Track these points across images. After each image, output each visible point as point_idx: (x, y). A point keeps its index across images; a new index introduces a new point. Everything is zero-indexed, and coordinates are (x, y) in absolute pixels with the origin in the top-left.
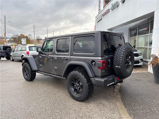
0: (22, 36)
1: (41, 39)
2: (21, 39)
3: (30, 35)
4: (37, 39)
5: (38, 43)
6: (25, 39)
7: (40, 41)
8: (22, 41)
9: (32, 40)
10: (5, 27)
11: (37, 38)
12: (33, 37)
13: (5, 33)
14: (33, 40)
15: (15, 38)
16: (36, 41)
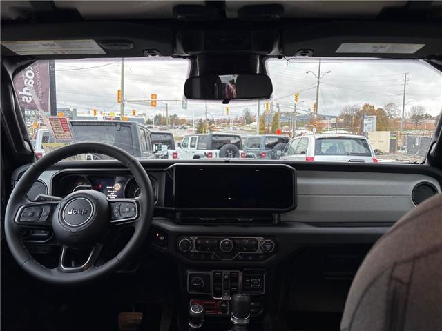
0: (368, 110)
1: (427, 116)
2: (364, 118)
3: (391, 105)
4: (413, 117)
5: (416, 129)
6: (375, 117)
7: (423, 121)
8: (365, 122)
9: (396, 119)
10: (318, 87)
11: (412, 114)
12: (399, 111)
13: (317, 103)
14: (400, 119)
15: (348, 117)
16: (408, 121)
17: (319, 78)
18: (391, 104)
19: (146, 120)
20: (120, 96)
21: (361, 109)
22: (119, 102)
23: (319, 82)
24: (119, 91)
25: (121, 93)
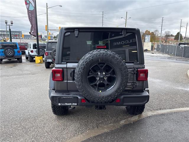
0: (147, 33)
1: (171, 35)
2: (145, 36)
4: (166, 36)
6: (150, 36)
7: (169, 38)
8: (146, 38)
9: (158, 37)
10: (126, 24)
11: (165, 34)
14: (160, 37)
16: (163, 37)
17: (126, 20)
18: (157, 30)
19: (53, 36)
20: (47, 28)
21: (145, 32)
22: (46, 30)
23: (126, 22)
24: (46, 26)
25: (47, 26)
